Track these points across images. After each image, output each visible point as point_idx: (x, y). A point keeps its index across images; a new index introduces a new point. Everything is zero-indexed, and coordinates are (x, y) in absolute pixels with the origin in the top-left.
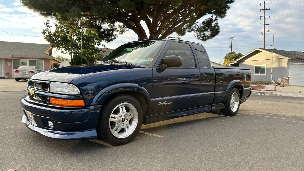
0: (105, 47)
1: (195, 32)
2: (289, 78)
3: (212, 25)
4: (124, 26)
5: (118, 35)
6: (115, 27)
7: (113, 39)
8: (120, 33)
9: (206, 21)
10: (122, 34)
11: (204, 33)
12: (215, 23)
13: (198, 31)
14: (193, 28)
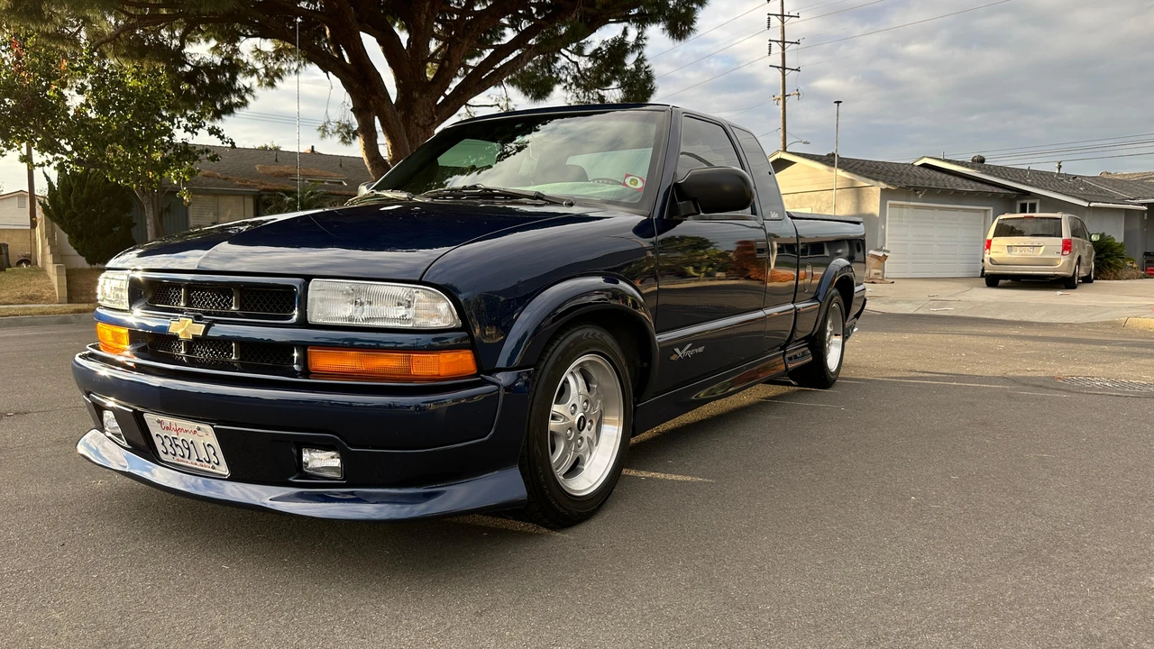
0: (222, 138)
1: (566, 87)
2: (886, 254)
3: (626, 65)
4: (278, 55)
5: (258, 91)
6: (240, 57)
7: (238, 105)
8: (261, 82)
9: (604, 49)
10: (271, 84)
11: (599, 95)
12: (635, 59)
13: (578, 86)
14: (558, 74)
